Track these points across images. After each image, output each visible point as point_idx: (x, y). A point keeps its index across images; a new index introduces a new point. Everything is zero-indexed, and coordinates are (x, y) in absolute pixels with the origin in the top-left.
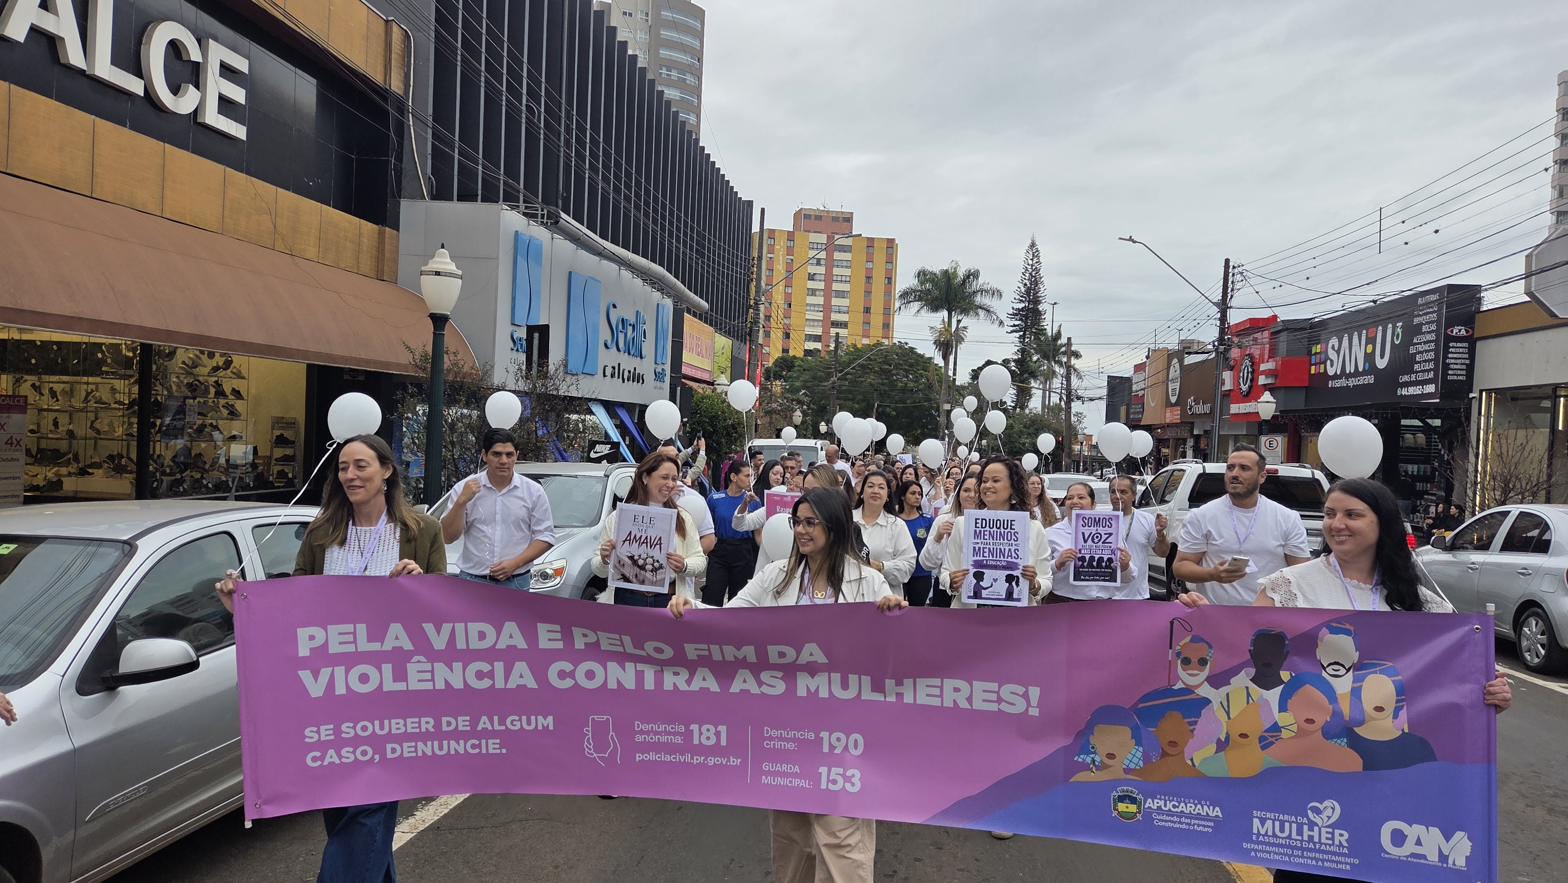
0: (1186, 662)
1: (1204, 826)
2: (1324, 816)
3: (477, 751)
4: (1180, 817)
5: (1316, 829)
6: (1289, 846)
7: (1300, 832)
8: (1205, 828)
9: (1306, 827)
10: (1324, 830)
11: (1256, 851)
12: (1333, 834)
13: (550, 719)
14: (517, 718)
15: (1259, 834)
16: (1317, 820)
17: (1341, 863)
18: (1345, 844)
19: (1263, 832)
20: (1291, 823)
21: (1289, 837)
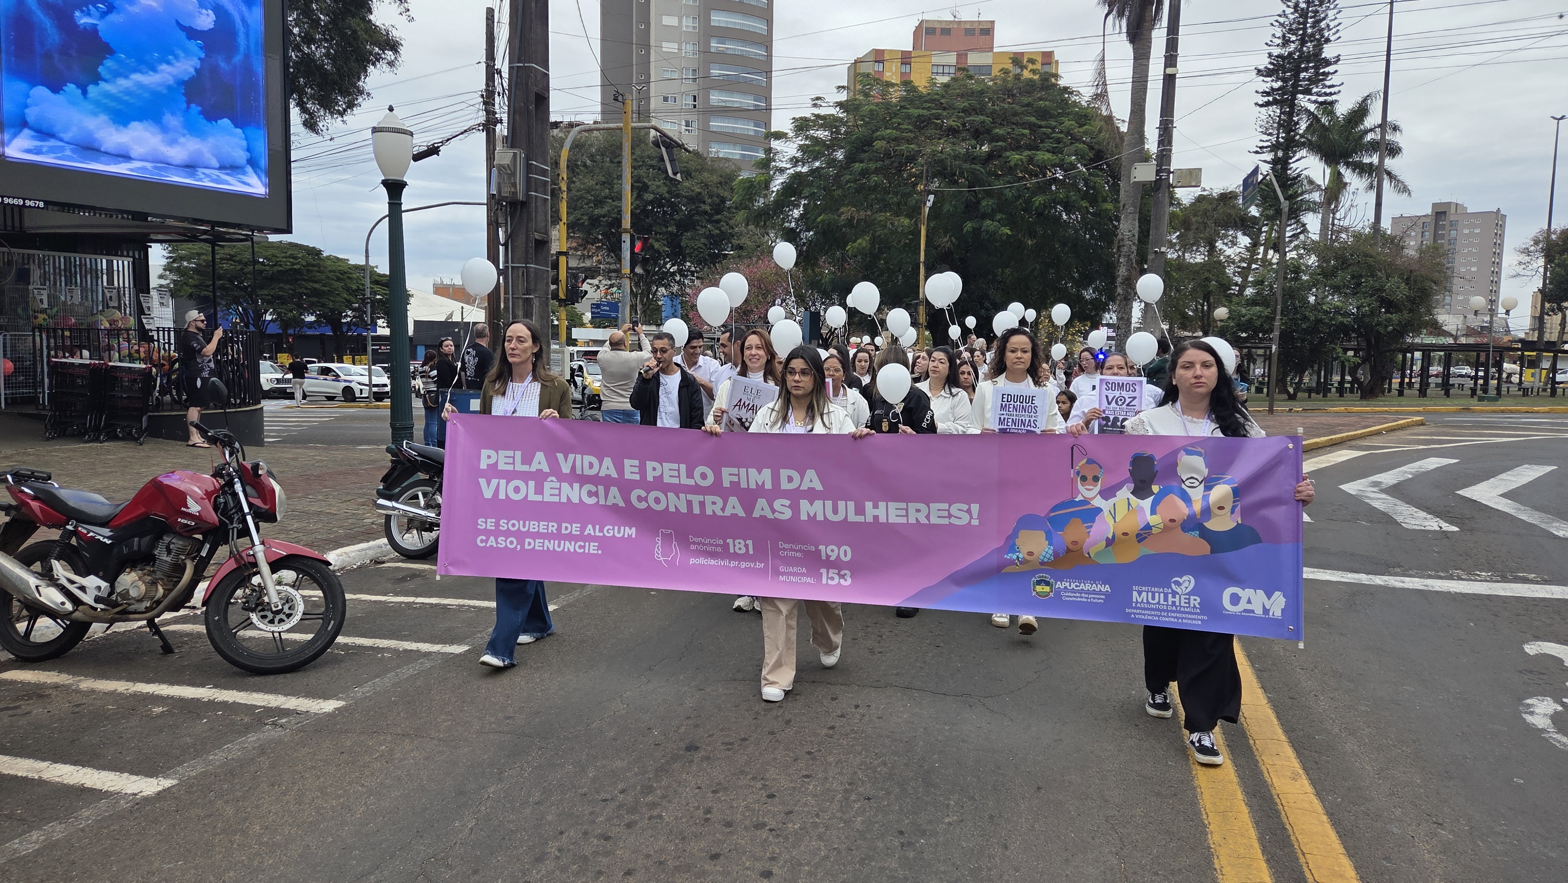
0: (1084, 479)
1: (1098, 599)
2: (1183, 587)
3: (582, 550)
4: (1081, 593)
5: (1177, 596)
6: (1158, 610)
7: (1166, 599)
8: (1100, 599)
9: (1170, 596)
10: (1183, 597)
11: (1135, 614)
12: (1189, 599)
13: (634, 529)
14: (611, 527)
15: (1137, 602)
16: (1179, 590)
17: (1195, 619)
18: (1198, 606)
19: (1140, 600)
20: (1159, 593)
21: (1159, 603)
